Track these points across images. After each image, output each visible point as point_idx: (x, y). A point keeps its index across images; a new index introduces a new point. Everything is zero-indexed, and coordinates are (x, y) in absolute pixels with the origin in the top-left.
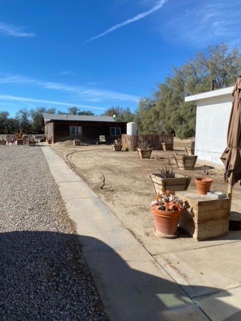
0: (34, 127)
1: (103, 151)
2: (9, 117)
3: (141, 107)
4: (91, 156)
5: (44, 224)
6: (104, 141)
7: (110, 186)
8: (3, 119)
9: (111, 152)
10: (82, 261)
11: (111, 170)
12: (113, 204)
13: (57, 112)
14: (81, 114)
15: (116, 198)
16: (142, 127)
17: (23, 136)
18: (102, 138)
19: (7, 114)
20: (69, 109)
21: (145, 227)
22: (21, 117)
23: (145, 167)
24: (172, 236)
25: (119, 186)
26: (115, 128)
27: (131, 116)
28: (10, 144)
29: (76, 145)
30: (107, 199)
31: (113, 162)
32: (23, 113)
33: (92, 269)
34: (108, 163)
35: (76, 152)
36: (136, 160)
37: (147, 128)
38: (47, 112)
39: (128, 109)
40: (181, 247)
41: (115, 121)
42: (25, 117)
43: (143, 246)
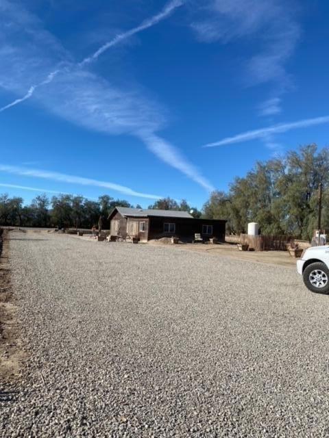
6: (200, 239)
19: (20, 200)
20: (100, 198)
22: (37, 206)
26: (207, 226)
32: (40, 200)
41: (192, 217)
42: (42, 206)
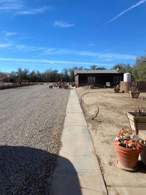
0: (71, 78)
1: (107, 93)
2: (58, 73)
3: (137, 63)
4: (97, 95)
5: (41, 143)
6: (110, 86)
7: (100, 118)
8: (55, 74)
9: (112, 93)
10: (49, 180)
11: (106, 106)
12: (96, 133)
13: (84, 69)
14: (98, 69)
15: (100, 128)
16: (138, 76)
17: (63, 83)
18: (108, 84)
19: (57, 71)
20: (91, 67)
21: (111, 156)
22: (64, 73)
23: (132, 105)
24: (131, 169)
25: (106, 119)
26: (117, 77)
27: (131, 69)
28: (55, 88)
29: (91, 88)
30: (93, 128)
31: (109, 100)
32: (65, 70)
33: (52, 189)
34: (106, 101)
35: (89, 93)
36: (127, 99)
37: (142, 76)
38: (78, 69)
39: (129, 64)
40: (136, 182)
41: (118, 73)
42: (66, 73)
43: (103, 174)
